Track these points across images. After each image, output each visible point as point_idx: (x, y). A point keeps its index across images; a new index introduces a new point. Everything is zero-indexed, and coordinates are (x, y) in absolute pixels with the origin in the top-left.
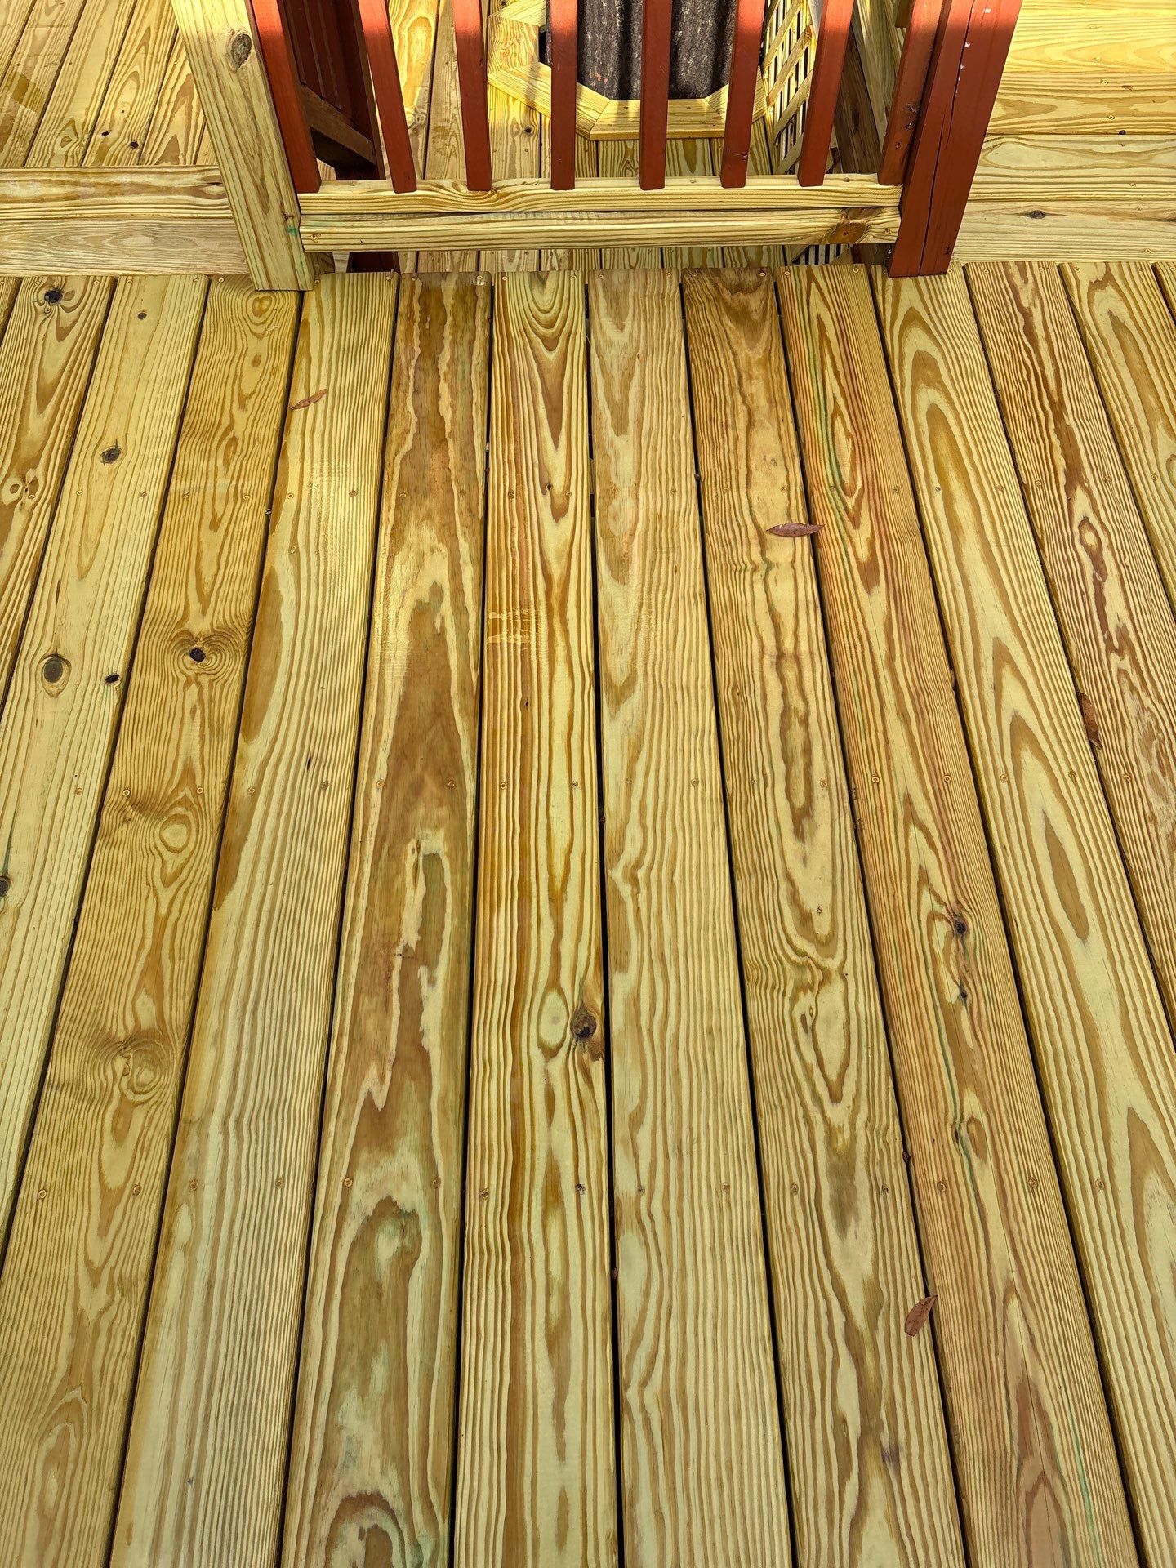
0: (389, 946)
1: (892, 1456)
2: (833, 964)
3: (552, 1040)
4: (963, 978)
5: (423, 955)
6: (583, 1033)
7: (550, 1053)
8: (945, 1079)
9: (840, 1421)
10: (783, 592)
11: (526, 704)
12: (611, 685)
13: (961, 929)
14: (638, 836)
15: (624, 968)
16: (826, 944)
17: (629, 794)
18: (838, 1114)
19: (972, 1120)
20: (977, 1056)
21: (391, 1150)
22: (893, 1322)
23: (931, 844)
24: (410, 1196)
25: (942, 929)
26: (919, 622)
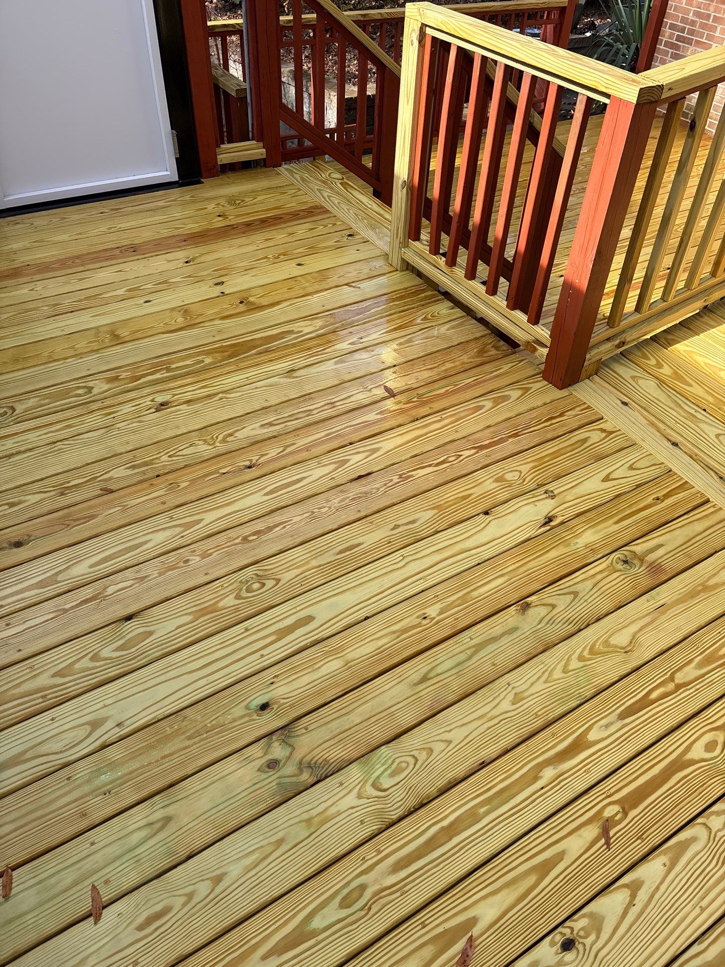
0: (169, 364)
1: (62, 494)
2: (218, 444)
3: (156, 400)
4: (230, 472)
5: (168, 370)
6: (162, 405)
7: (152, 401)
8: (192, 476)
9: (69, 482)
10: (360, 396)
11: (271, 361)
12: (291, 374)
13: (250, 467)
14: (238, 395)
15: (188, 406)
16: (224, 441)
17: (252, 389)
18: (165, 458)
19: (179, 486)
20: (203, 481)
21: (107, 384)
22: (104, 485)
23: (278, 454)
24: (95, 391)
25: (248, 463)
26: (372, 429)
